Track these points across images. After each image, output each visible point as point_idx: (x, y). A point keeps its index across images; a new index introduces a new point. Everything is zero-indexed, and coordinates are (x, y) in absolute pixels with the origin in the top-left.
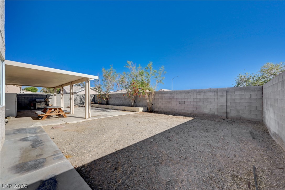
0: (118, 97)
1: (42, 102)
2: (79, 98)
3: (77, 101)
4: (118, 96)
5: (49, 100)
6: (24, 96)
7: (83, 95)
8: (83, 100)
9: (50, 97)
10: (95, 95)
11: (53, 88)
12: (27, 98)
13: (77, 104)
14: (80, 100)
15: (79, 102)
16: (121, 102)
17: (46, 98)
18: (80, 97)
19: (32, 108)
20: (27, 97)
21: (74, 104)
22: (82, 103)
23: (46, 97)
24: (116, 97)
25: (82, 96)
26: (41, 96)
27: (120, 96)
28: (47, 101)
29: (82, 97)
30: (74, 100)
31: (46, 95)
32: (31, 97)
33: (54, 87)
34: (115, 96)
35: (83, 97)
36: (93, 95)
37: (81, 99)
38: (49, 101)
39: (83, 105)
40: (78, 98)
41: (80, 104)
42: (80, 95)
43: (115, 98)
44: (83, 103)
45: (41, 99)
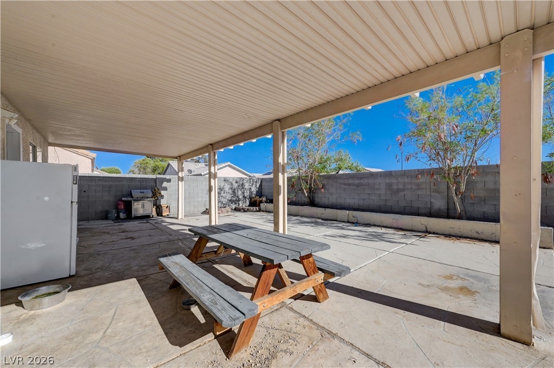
0: (358, 185)
1: (147, 198)
2: (229, 186)
3: (223, 195)
4: (356, 182)
5: (163, 193)
6: (101, 183)
7: (238, 180)
8: (238, 191)
9: (165, 184)
10: (262, 180)
11: (176, 158)
12: (110, 187)
13: (224, 202)
14: (230, 191)
15: (229, 197)
16: (375, 201)
17: (156, 188)
18: (232, 184)
19: (122, 215)
20: (108, 183)
21: (218, 202)
22: (236, 200)
23: (154, 184)
24: (345, 184)
25: (236, 182)
26: (142, 184)
27: (365, 181)
28: (158, 195)
29: (235, 185)
30: (219, 193)
31: (155, 180)
32: (118, 183)
33: (176, 155)
34: (342, 181)
35: (237, 185)
36: (258, 179)
37: (234, 192)
38: (162, 197)
39: (237, 205)
40: (227, 188)
41: (232, 203)
42: (231, 180)
43: (343, 186)
44: (239, 201)
45: (143, 191)
